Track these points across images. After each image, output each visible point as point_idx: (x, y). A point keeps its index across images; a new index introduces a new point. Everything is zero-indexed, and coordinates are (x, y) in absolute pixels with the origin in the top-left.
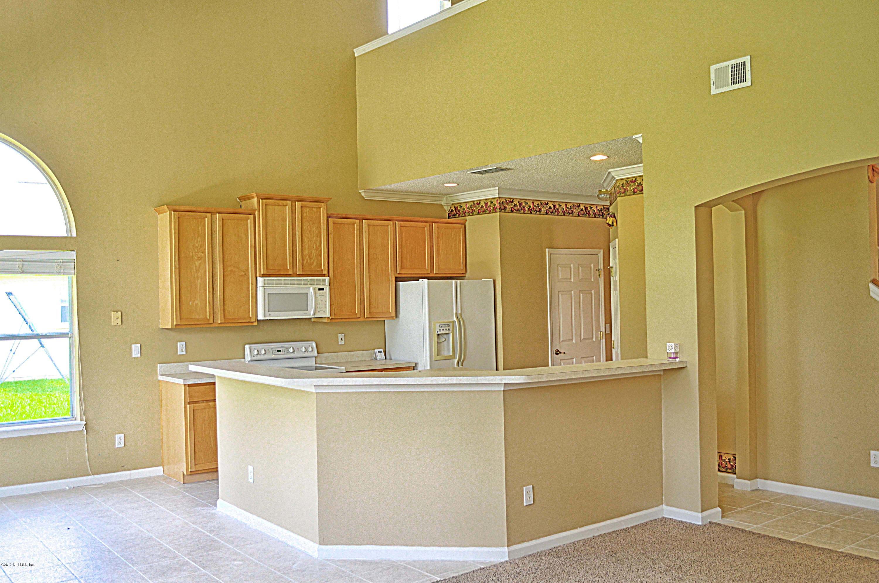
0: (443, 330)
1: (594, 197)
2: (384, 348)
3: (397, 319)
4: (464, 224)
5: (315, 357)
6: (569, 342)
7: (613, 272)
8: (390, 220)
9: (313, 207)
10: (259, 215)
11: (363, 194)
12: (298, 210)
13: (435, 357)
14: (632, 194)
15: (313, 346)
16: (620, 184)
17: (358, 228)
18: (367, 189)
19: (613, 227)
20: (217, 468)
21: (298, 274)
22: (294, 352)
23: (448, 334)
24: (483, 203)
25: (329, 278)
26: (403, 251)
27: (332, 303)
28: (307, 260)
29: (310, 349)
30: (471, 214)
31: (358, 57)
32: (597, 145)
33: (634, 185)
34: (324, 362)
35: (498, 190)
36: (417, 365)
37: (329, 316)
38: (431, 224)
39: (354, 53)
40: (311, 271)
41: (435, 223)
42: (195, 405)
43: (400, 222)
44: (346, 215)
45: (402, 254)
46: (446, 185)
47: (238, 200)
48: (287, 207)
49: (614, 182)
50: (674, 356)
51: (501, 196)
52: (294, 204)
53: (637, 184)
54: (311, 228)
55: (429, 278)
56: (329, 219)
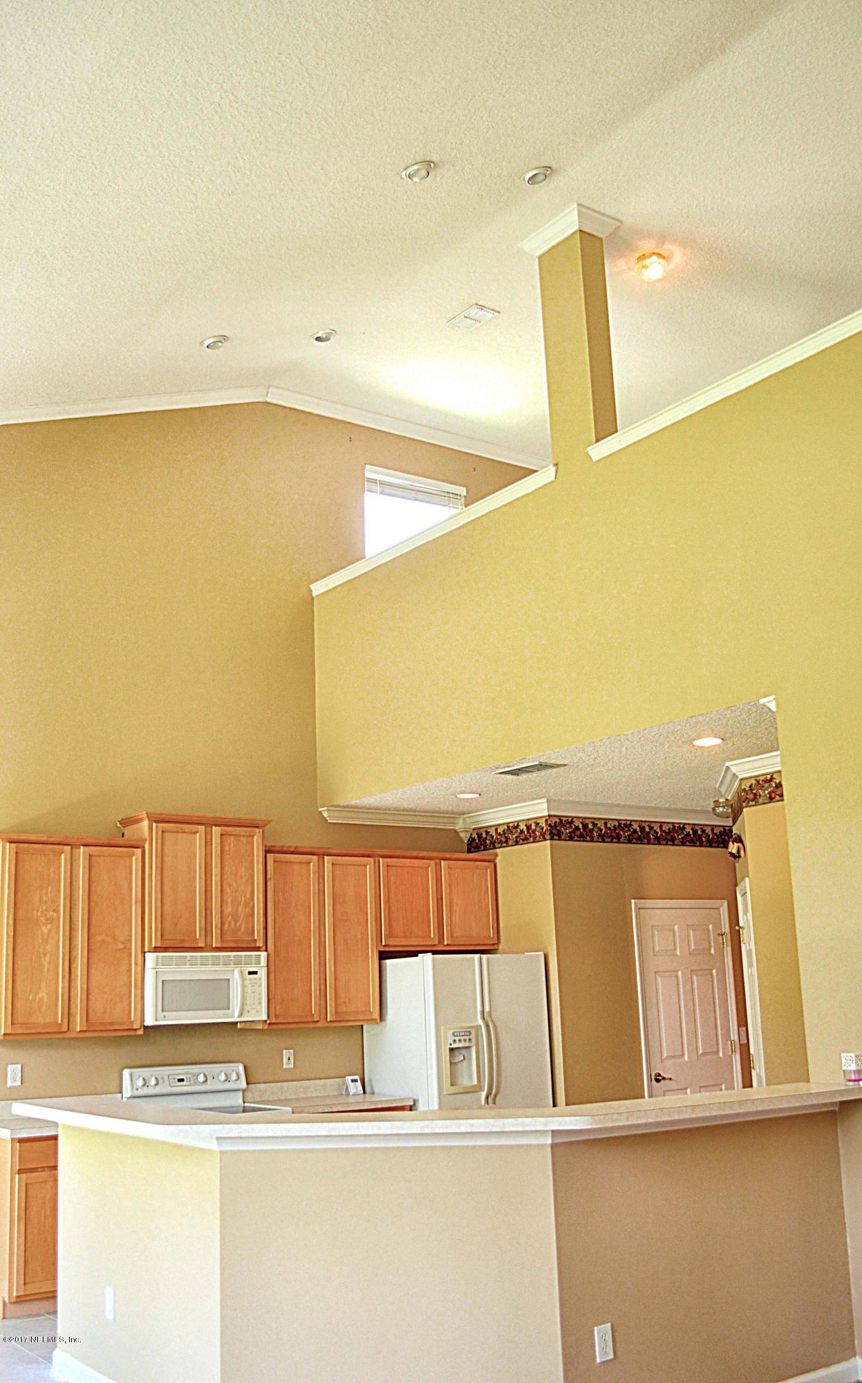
0: (460, 1040)
1: (708, 812)
2: (362, 1076)
3: (383, 1023)
4: (493, 861)
5: (244, 1091)
6: (678, 1061)
7: (745, 935)
8: (368, 856)
9: (240, 836)
10: (152, 848)
11: (325, 814)
12: (216, 840)
13: (447, 1088)
14: (767, 801)
15: (239, 1071)
16: (746, 786)
17: (316, 869)
18: (333, 806)
19: (741, 860)
20: (55, 1291)
21: (214, 946)
22: (206, 1081)
23: (468, 1048)
24: (523, 827)
25: (266, 953)
26: (392, 906)
27: (271, 997)
28: (230, 923)
29: (234, 1077)
30: (504, 845)
31: (317, 596)
32: (701, 719)
33: (770, 786)
34: (258, 1099)
35: (546, 804)
36: (417, 1103)
37: (266, 1018)
38: (438, 861)
39: (311, 591)
40: (236, 941)
41: (445, 859)
42: (29, 1174)
43: (385, 860)
44: (296, 847)
45: (389, 913)
46: (460, 796)
47: (119, 825)
48: (198, 834)
49: (737, 784)
50: (857, 1078)
51: (552, 813)
52: (208, 829)
53: (774, 785)
54: (237, 871)
55: (434, 953)
56: (268, 855)
